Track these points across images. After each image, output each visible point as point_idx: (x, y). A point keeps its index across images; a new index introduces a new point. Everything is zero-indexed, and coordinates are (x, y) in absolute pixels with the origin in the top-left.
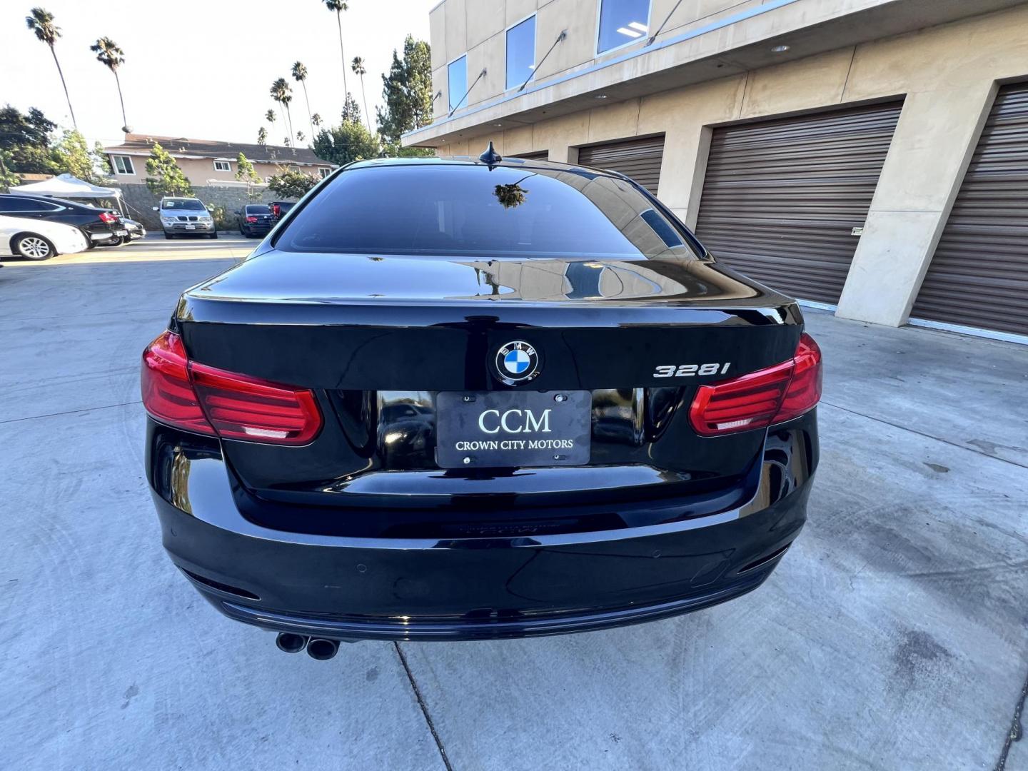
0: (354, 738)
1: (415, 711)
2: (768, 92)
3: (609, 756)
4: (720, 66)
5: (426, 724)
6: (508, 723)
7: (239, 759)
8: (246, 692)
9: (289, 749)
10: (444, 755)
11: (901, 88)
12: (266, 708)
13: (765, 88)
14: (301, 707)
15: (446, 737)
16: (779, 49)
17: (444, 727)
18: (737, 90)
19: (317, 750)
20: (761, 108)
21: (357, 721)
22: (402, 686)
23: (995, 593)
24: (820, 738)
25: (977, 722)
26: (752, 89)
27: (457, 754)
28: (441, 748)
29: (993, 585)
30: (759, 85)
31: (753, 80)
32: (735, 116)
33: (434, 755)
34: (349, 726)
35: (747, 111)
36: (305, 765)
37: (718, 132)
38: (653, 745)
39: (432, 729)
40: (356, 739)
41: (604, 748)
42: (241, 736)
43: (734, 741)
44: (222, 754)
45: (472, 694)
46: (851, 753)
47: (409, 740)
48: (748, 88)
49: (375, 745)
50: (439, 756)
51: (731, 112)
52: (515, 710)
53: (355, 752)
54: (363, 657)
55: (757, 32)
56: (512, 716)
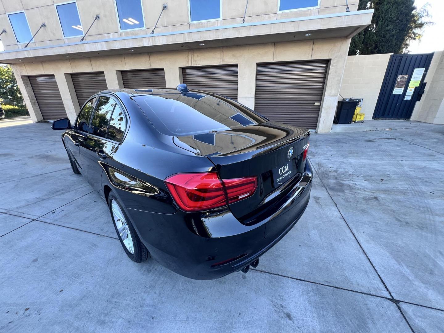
0: (260, 292)
1: (264, 274)
2: (199, 58)
3: (303, 249)
4: (182, 46)
5: (269, 274)
6: (283, 259)
7: (241, 324)
8: (217, 312)
9: (249, 309)
10: (280, 275)
11: (237, 62)
12: (229, 309)
13: (198, 56)
14: (238, 299)
15: (276, 272)
16: (201, 44)
17: (273, 271)
18: (188, 55)
19: (255, 302)
20: (198, 63)
21: (255, 288)
22: (254, 273)
23: (316, 184)
24: (321, 222)
25: (332, 205)
26: (193, 56)
27: (282, 273)
28: (278, 275)
29: (314, 183)
30: (196, 55)
31: (193, 53)
32: (190, 65)
33: (279, 277)
34: (255, 291)
35: (194, 64)
36: (258, 307)
37: (183, 70)
38: (306, 242)
39: (272, 274)
40: (260, 291)
41: (301, 249)
42: (233, 320)
43: (314, 231)
44: (234, 328)
45: (269, 261)
46: (326, 221)
47: (271, 280)
48: (192, 56)
49: (266, 288)
50: (280, 276)
51: (188, 63)
52: (280, 256)
53: (264, 293)
54: (236, 276)
55: (196, 38)
56: (281, 258)
